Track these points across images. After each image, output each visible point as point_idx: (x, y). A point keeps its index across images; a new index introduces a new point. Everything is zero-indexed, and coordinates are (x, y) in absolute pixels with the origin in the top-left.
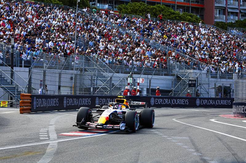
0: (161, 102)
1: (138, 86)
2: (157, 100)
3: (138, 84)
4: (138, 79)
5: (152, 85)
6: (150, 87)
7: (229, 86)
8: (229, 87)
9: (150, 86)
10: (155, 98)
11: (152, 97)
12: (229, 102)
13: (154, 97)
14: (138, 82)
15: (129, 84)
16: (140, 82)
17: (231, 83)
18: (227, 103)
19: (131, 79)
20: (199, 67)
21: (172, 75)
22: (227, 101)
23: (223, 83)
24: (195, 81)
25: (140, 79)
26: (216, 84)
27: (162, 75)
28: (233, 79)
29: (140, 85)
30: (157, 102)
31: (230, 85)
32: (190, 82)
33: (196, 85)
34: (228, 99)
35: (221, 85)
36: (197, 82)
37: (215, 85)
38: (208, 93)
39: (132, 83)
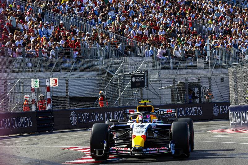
0: (87, 119)
1: (48, 93)
2: (81, 116)
3: (48, 89)
4: (47, 80)
5: (70, 88)
6: (67, 94)
7: (197, 81)
8: (197, 83)
9: (67, 91)
10: (77, 112)
11: (72, 110)
12: (199, 110)
13: (74, 110)
14: (48, 84)
15: (33, 90)
16: (52, 85)
17: (199, 76)
18: (196, 112)
19: (36, 81)
21: (93, 70)
22: (195, 109)
23: (186, 76)
24: (143, 76)
25: (50, 79)
26: (176, 80)
27: (76, 71)
29: (51, 90)
30: (81, 120)
31: (199, 80)
32: (134, 79)
33: (146, 84)
34: (195, 104)
35: (183, 80)
36: (146, 78)
37: (174, 81)
38: (160, 98)
39: (39, 87)
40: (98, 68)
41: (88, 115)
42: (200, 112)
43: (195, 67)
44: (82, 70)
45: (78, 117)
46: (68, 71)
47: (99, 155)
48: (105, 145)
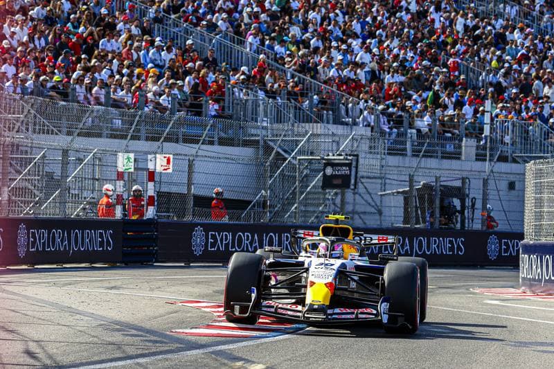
0: (227, 245)
1: (151, 185)
2: (214, 237)
3: (152, 176)
4: (150, 157)
5: (197, 178)
6: (189, 189)
7: (458, 184)
8: (459, 189)
9: (189, 184)
11: (197, 225)
12: (458, 245)
13: (202, 225)
14: (151, 166)
15: (120, 176)
16: (159, 169)
17: (465, 174)
18: (452, 249)
19: (128, 158)
20: (336, 111)
21: (246, 144)
22: (451, 242)
23: (438, 173)
24: (349, 165)
25: (158, 155)
26: (415, 178)
28: (463, 158)
29: (157, 178)
30: (213, 245)
31: (463, 183)
32: (329, 171)
33: (353, 181)
34: (456, 234)
35: (431, 180)
36: (354, 170)
37: (411, 181)
38: (380, 213)
39: (132, 170)
40: (258, 142)
41: (230, 237)
42: (459, 249)
43: (456, 156)
44: (223, 142)
45: (207, 239)
46: (197, 142)
47: (240, 313)
48: (254, 296)
